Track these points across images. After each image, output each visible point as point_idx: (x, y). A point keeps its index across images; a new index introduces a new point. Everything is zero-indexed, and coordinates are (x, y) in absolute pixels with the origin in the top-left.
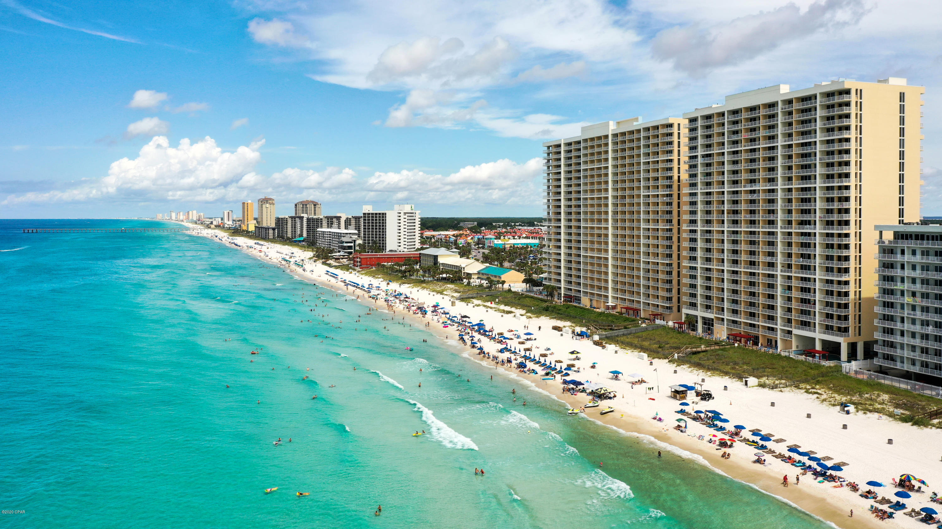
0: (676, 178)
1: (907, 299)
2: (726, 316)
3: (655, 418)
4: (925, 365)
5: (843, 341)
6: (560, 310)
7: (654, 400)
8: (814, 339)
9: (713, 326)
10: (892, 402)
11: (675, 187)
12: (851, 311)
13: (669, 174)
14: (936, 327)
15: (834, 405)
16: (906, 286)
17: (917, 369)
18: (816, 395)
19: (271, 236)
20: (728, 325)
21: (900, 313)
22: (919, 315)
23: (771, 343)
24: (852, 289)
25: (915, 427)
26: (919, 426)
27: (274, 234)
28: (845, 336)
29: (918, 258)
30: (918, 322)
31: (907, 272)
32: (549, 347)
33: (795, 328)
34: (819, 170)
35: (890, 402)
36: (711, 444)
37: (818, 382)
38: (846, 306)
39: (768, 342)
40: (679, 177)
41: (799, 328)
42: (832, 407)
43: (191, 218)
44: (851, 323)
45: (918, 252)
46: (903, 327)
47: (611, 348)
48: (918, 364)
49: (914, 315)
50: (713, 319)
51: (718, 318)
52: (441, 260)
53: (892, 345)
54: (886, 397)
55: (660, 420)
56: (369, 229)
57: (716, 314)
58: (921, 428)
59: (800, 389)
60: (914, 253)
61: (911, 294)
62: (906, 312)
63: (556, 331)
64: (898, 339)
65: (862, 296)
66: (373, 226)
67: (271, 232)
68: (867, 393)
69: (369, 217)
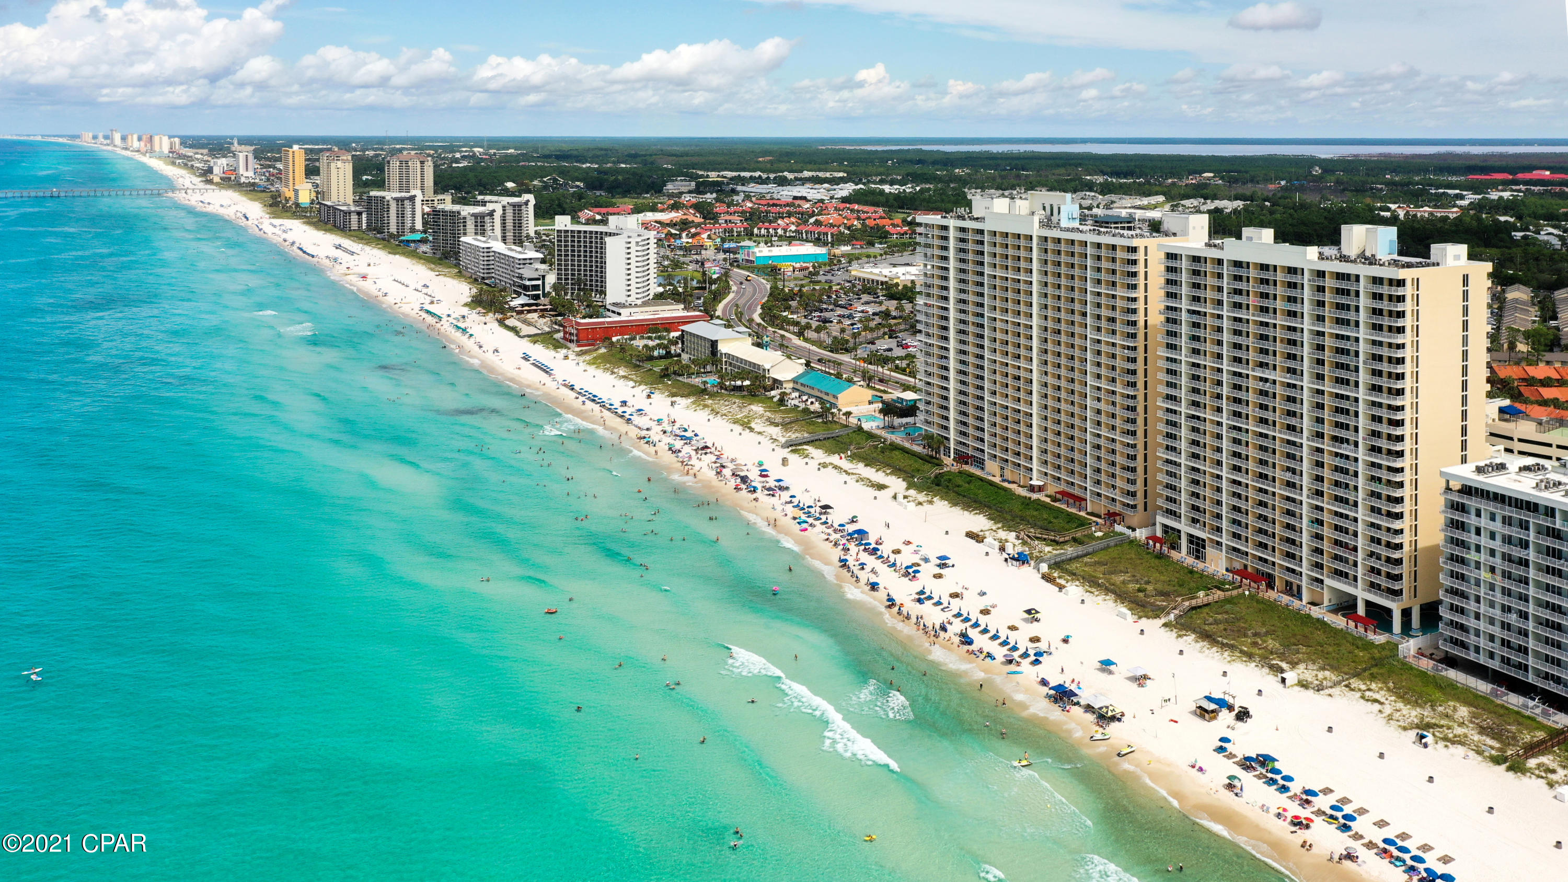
0: (1141, 323)
1: (1485, 575)
2: (1225, 539)
3: (1193, 767)
4: (1505, 661)
5: (1396, 607)
6: (959, 486)
7: (1176, 722)
8: (1355, 598)
9: (1204, 547)
10: (1474, 723)
11: (1141, 336)
12: (1405, 569)
13: (1132, 318)
14: (1521, 617)
15: (1405, 729)
16: (1483, 557)
17: (1495, 665)
18: (1377, 706)
19: (354, 226)
20: (1227, 552)
21: (1475, 590)
22: (1499, 598)
23: (1291, 588)
24: (1405, 539)
25: (1511, 774)
26: (1516, 772)
27: (360, 221)
28: (1398, 601)
29: (1497, 526)
30: (1498, 607)
31: (1484, 541)
32: (984, 590)
33: (1328, 577)
34: (1363, 377)
35: (1471, 722)
36: (1280, 822)
37: (1373, 677)
38: (1399, 562)
39: (1287, 586)
40: (1146, 321)
41: (1333, 578)
42: (1404, 733)
43: (157, 148)
44: (1405, 584)
45: (1499, 518)
46: (1479, 608)
47: (1075, 590)
48: (1497, 658)
49: (1493, 596)
50: (1204, 540)
51: (1211, 540)
52: (723, 348)
53: (1462, 628)
54: (1463, 711)
55: (1201, 769)
56: (566, 255)
57: (1209, 533)
58: (1519, 777)
59: (1353, 690)
60: (1493, 518)
61: (1488, 568)
62: (1482, 590)
63: (973, 541)
64: (1471, 623)
65: (1418, 547)
66: (573, 251)
67: (354, 218)
68: (1441, 705)
69: (566, 237)
